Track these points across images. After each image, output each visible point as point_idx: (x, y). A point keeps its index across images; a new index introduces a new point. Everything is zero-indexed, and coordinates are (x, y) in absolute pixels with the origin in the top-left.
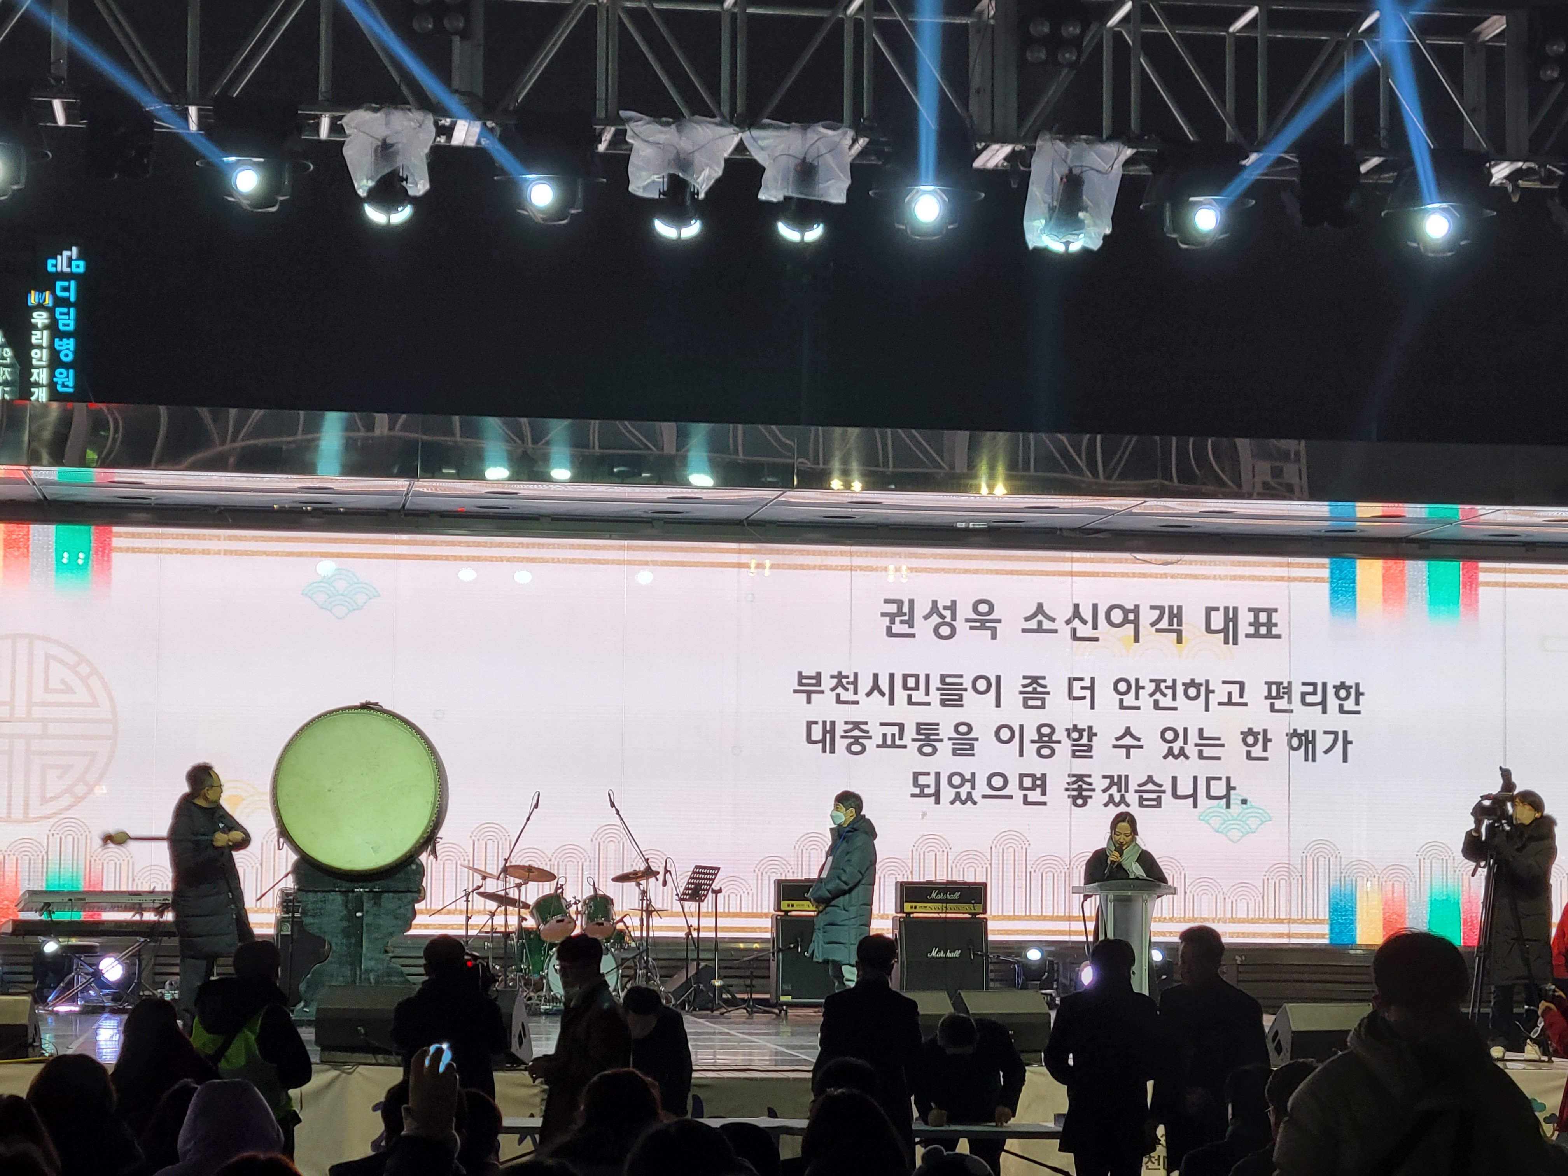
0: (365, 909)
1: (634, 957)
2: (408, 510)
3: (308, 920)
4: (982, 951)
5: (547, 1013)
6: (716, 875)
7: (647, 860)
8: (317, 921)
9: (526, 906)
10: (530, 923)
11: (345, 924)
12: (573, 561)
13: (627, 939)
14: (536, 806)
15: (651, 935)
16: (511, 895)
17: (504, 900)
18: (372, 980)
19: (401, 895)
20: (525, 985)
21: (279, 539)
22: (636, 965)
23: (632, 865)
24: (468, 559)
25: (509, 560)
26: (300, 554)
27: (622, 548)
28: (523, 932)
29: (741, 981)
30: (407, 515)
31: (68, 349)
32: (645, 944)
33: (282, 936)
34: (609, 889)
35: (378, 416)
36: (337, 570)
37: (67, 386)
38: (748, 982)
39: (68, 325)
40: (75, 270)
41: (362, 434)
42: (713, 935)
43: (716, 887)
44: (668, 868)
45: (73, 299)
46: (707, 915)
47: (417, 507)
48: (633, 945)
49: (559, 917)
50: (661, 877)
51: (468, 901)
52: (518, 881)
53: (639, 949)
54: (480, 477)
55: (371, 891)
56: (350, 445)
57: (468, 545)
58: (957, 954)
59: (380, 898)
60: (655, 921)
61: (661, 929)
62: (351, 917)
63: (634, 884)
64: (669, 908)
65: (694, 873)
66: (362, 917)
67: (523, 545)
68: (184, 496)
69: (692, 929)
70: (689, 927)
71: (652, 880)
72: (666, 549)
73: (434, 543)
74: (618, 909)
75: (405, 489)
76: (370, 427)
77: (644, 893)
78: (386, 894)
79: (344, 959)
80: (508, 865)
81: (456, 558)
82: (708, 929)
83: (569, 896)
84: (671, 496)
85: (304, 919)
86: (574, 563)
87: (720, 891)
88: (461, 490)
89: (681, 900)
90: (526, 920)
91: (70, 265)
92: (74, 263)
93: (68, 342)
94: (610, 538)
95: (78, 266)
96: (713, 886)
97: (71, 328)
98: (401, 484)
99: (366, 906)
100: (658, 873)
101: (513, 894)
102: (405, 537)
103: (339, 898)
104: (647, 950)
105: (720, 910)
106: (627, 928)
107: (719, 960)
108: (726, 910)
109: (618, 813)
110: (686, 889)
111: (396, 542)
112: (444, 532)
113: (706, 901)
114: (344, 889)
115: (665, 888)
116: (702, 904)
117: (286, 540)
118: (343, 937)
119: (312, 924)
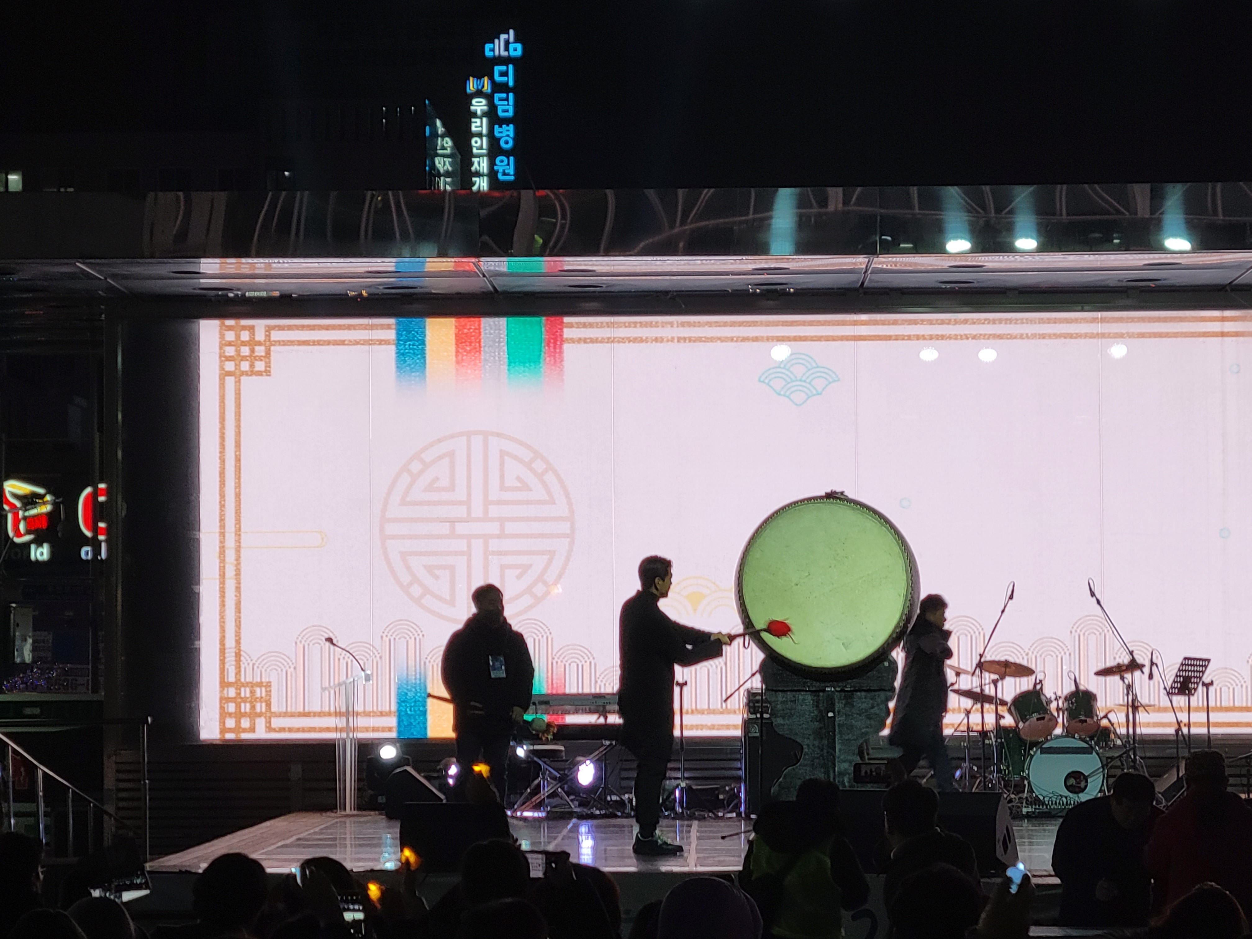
0: (837, 709)
1: (1121, 756)
2: (868, 288)
3: (778, 721)
5: (1029, 816)
6: (1206, 667)
7: (1131, 653)
8: (787, 722)
9: (1003, 703)
10: (1008, 721)
11: (816, 725)
12: (1043, 336)
13: (1112, 736)
14: (1011, 597)
15: (1138, 731)
16: (987, 692)
18: (847, 784)
19: (873, 693)
20: (1005, 786)
21: (733, 324)
22: (1123, 765)
23: (1115, 658)
24: (931, 337)
25: (974, 337)
26: (756, 339)
27: (1094, 320)
28: (1000, 730)
30: (865, 293)
31: (508, 136)
32: (1132, 742)
33: (749, 738)
34: (1091, 683)
35: (831, 191)
36: (791, 355)
37: (508, 175)
39: (507, 111)
40: (512, 53)
41: (815, 210)
42: (1204, 731)
43: (1206, 679)
44: (1154, 660)
45: (511, 84)
46: (1198, 709)
47: (875, 285)
48: (1119, 742)
49: (1040, 715)
50: (1146, 670)
52: (995, 677)
53: (1125, 747)
54: (941, 250)
55: (842, 691)
56: (802, 223)
57: (931, 322)
59: (851, 697)
60: (1142, 717)
61: (1148, 725)
62: (822, 718)
63: (1117, 678)
64: (1157, 703)
65: (1182, 664)
66: (834, 717)
67: (989, 321)
68: (632, 283)
69: (1182, 725)
70: (1179, 723)
71: (1137, 673)
72: (1143, 320)
73: (895, 323)
74: (1101, 705)
75: (864, 266)
76: (823, 202)
77: (1129, 687)
78: (859, 693)
79: (816, 761)
80: (982, 660)
81: (918, 337)
82: (1200, 725)
83: (1049, 692)
84: (1146, 262)
85: (773, 720)
86: (1044, 338)
87: (1211, 683)
88: (923, 265)
89: (1168, 694)
90: (1004, 717)
91: (507, 49)
92: (511, 47)
93: (508, 128)
94: (1082, 310)
95: (515, 50)
96: (1204, 679)
97: (510, 114)
98: (859, 261)
99: (838, 706)
100: (1143, 666)
101: (989, 690)
102: (864, 317)
103: (809, 698)
104: (1134, 749)
105: (1212, 704)
106: (1112, 725)
108: (1218, 704)
109: (1098, 602)
110: (1174, 682)
111: (855, 323)
112: (905, 309)
113: (1196, 694)
114: (814, 689)
115: (1152, 682)
116: (1192, 698)
117: (741, 324)
118: (815, 739)
119: (783, 725)
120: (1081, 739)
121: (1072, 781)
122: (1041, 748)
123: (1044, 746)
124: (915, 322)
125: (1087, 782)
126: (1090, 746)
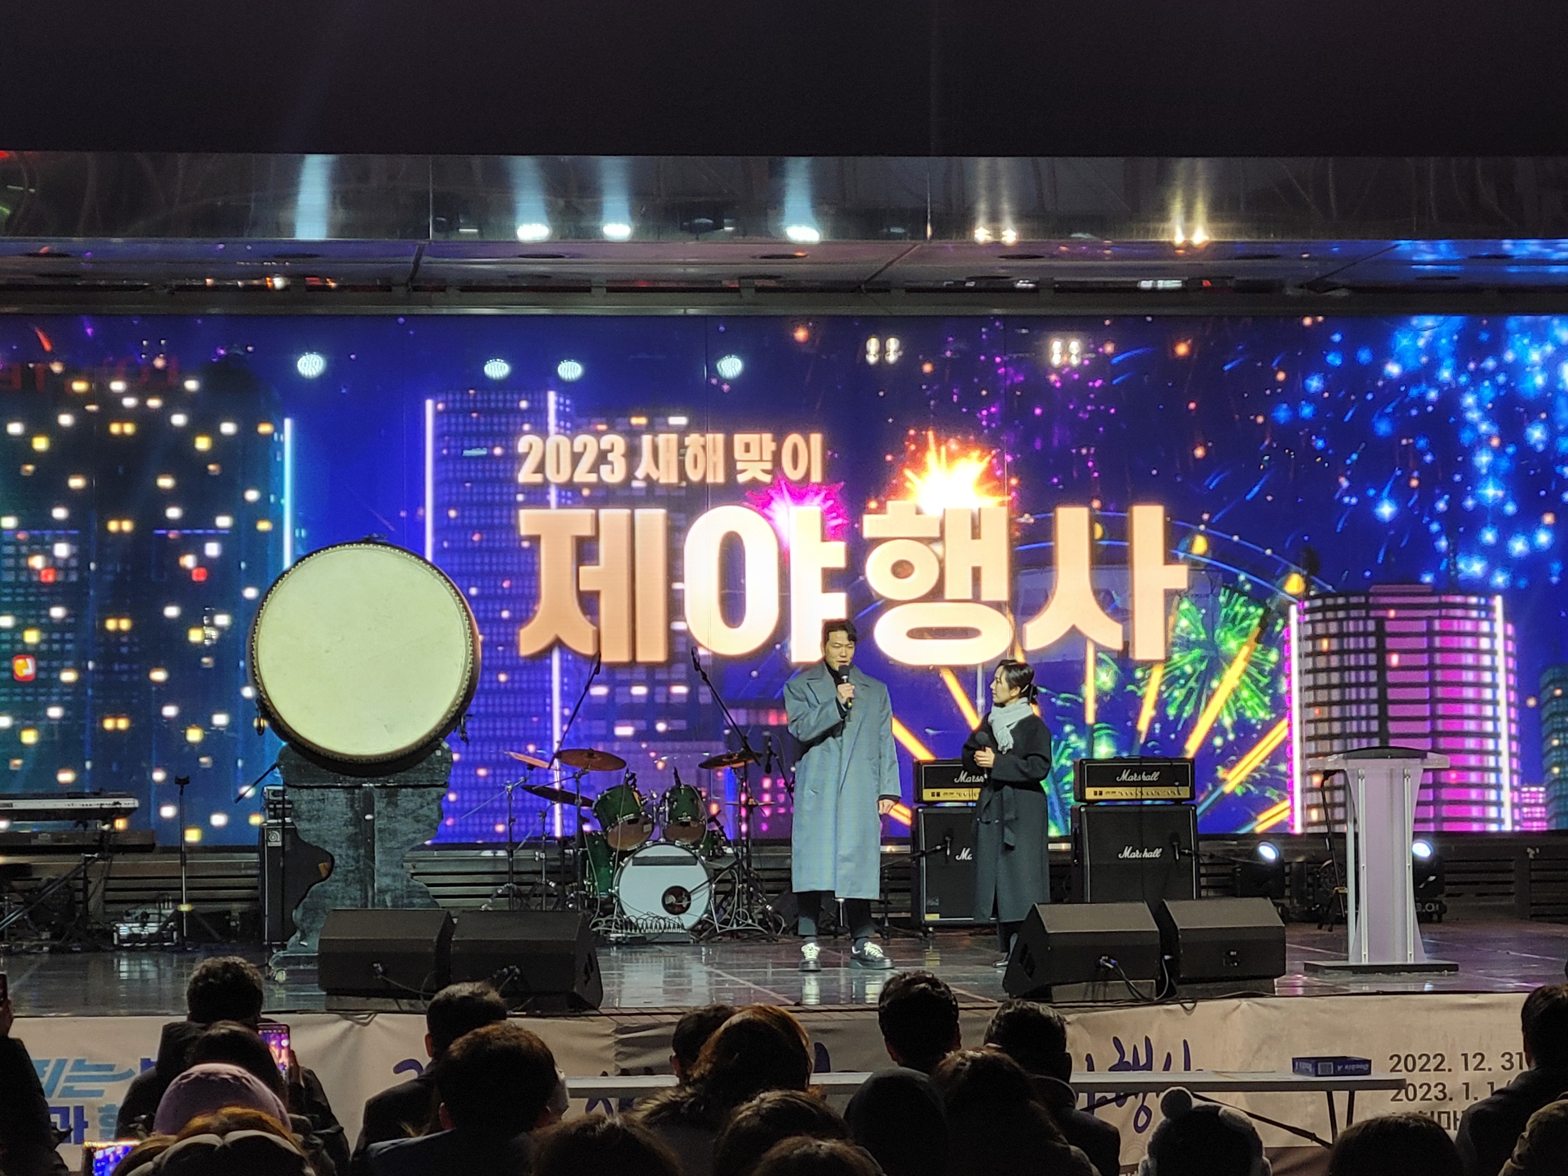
0: (376, 810)
1: (731, 867)
2: (417, 282)
3: (302, 826)
4: (1190, 849)
5: (618, 943)
7: (744, 740)
8: (314, 826)
9: (587, 802)
11: (351, 830)
14: (597, 671)
16: (567, 789)
18: (389, 904)
19: (420, 790)
28: (583, 837)
30: (415, 289)
32: (744, 848)
33: (268, 848)
35: (373, 159)
44: (773, 749)
47: (429, 279)
48: (729, 850)
49: (632, 816)
51: (510, 798)
53: (737, 855)
54: (512, 238)
55: (384, 787)
58: (1157, 853)
59: (395, 795)
62: (358, 821)
66: (373, 820)
76: (364, 175)
78: (404, 790)
79: (351, 875)
80: (562, 748)
85: (297, 824)
99: (379, 805)
100: (760, 756)
103: (341, 796)
106: (721, 828)
109: (705, 677)
112: (465, 310)
114: (348, 784)
118: (349, 848)
119: (308, 830)
120: (682, 847)
121: (672, 899)
122: (634, 858)
123: (638, 855)
125: (689, 899)
126: (696, 858)
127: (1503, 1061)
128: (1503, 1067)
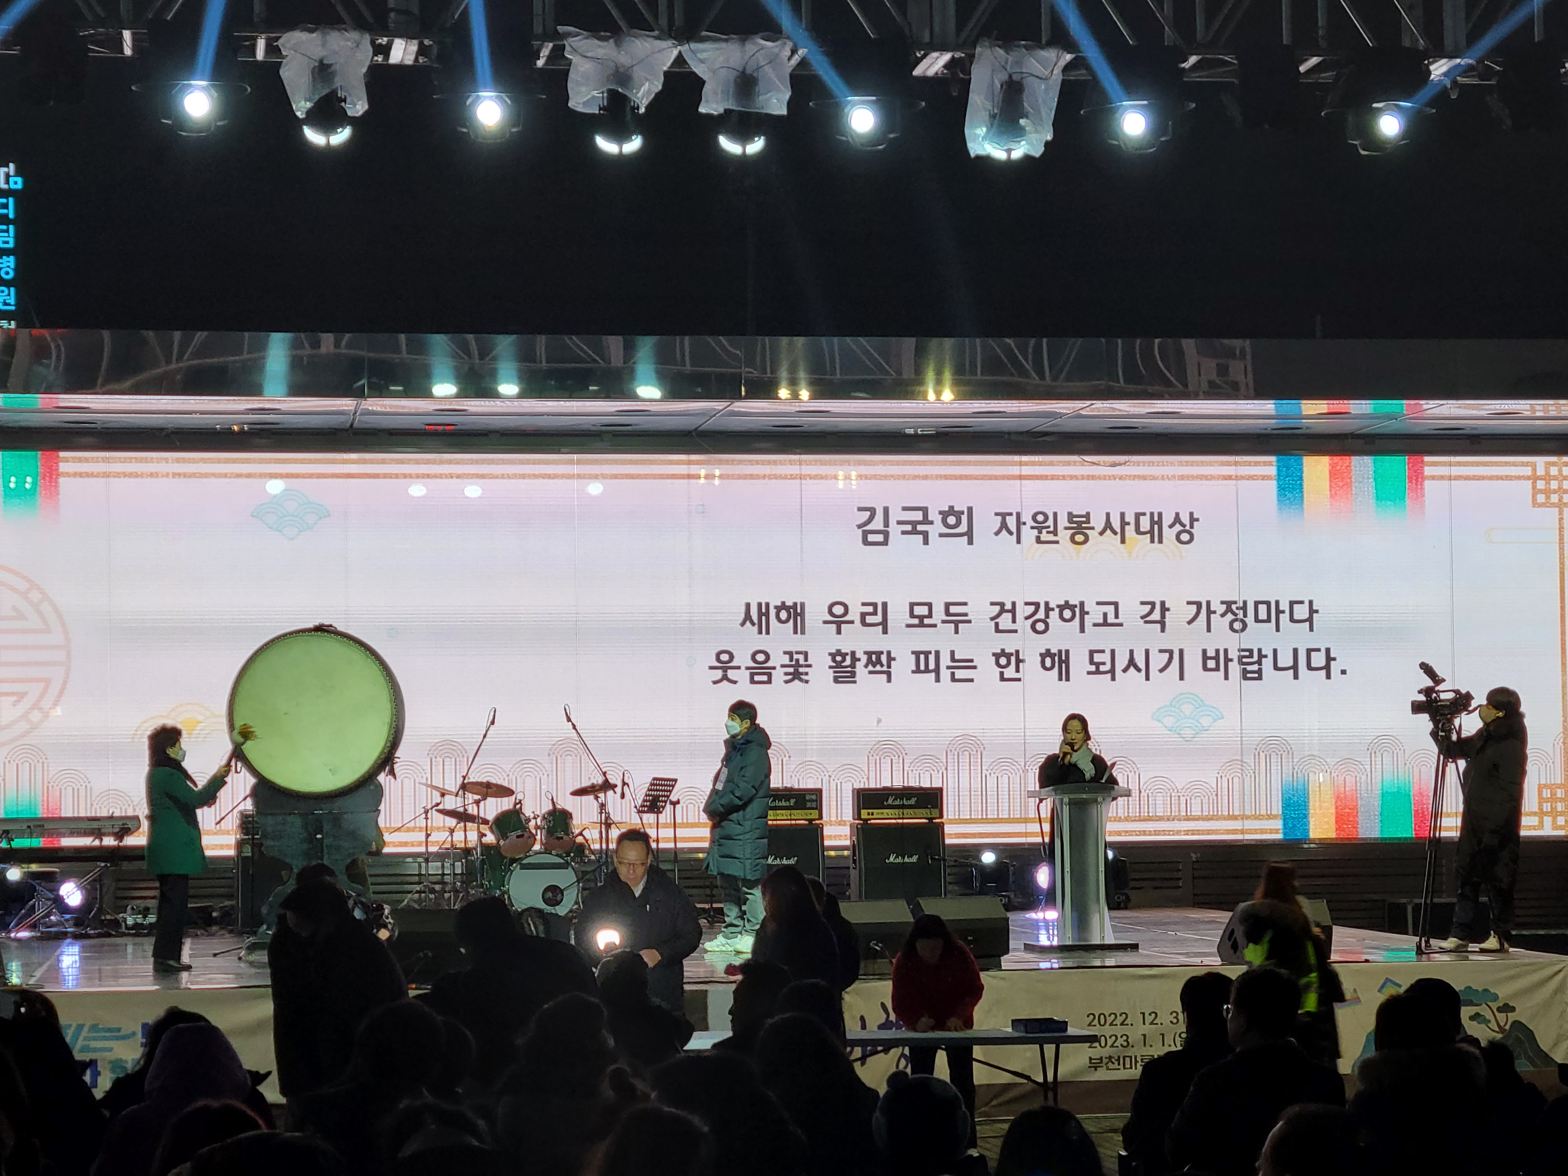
0: (324, 831)
1: (594, 871)
2: (356, 429)
4: (939, 855)
6: (673, 786)
7: (604, 774)
8: (277, 844)
9: (485, 822)
10: (490, 839)
11: (305, 846)
12: (523, 476)
13: (587, 852)
14: (493, 723)
16: (470, 811)
17: (463, 817)
21: (227, 461)
23: (590, 779)
24: (418, 476)
25: (458, 476)
26: (249, 476)
27: (571, 462)
28: (483, 847)
29: (701, 891)
30: (355, 434)
31: (9, 267)
32: (604, 856)
33: (242, 857)
34: (568, 803)
35: (323, 335)
36: (285, 490)
37: (9, 305)
38: (708, 891)
39: (7, 243)
40: (13, 186)
41: (308, 351)
42: (672, 845)
43: (673, 797)
44: (626, 780)
45: (11, 216)
46: (666, 826)
47: (365, 426)
48: (593, 857)
49: (519, 833)
50: (618, 790)
51: (427, 818)
52: (477, 797)
53: (599, 861)
54: (427, 394)
56: (296, 364)
57: (417, 462)
58: (914, 859)
62: (311, 839)
63: (592, 797)
64: (628, 821)
65: (651, 785)
66: (322, 839)
67: (472, 461)
68: (129, 420)
71: (610, 793)
72: (616, 462)
73: (383, 462)
74: (577, 823)
75: (353, 408)
76: (316, 344)
77: (603, 806)
80: (466, 781)
81: (405, 476)
82: (667, 840)
83: (528, 811)
84: (618, 409)
85: (264, 842)
86: (524, 478)
88: (409, 408)
89: (639, 812)
90: (485, 835)
92: (12, 180)
93: (8, 259)
94: (559, 452)
95: (16, 183)
96: (671, 798)
97: (11, 245)
98: (346, 404)
99: (327, 827)
100: (616, 786)
101: (472, 810)
102: (354, 456)
105: (678, 820)
106: (587, 841)
107: (679, 870)
108: (685, 821)
109: (574, 727)
110: (644, 801)
111: (345, 462)
112: (393, 449)
113: (664, 812)
115: (624, 801)
116: (660, 815)
117: (234, 461)
119: (272, 846)
120: (557, 855)
121: (549, 895)
122: (521, 864)
123: (524, 862)
124: (402, 462)
125: (563, 895)
126: (567, 862)
127: (1171, 1018)
128: (1171, 1022)
